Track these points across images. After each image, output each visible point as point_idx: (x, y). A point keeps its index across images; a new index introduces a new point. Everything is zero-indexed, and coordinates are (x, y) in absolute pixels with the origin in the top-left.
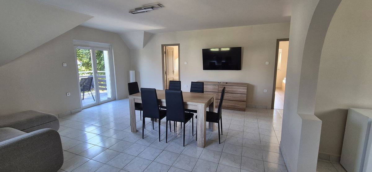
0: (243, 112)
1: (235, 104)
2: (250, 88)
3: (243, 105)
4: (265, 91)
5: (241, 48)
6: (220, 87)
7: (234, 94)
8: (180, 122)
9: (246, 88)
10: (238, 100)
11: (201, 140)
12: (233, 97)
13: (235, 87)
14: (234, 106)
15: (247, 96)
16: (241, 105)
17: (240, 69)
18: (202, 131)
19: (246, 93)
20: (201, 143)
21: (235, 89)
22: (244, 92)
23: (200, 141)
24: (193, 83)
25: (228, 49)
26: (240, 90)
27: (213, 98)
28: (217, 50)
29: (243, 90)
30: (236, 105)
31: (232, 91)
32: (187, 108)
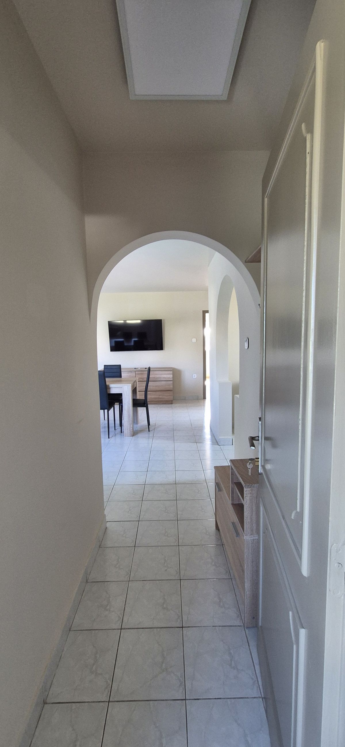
0: (170, 405)
1: (160, 395)
2: (176, 373)
3: (170, 395)
4: (195, 376)
5: (161, 320)
6: (138, 374)
7: (157, 383)
8: (103, 410)
9: (171, 372)
10: (162, 390)
11: (129, 427)
12: (156, 386)
13: (157, 372)
14: (158, 398)
15: (173, 383)
16: (166, 396)
17: (161, 348)
18: (129, 417)
19: (172, 379)
20: (129, 431)
21: (158, 375)
22: (169, 378)
23: (127, 430)
24: (106, 367)
25: (139, 321)
26: (165, 376)
27: (135, 381)
28: (122, 322)
29: (169, 376)
30: (161, 397)
31: (155, 378)
32: (110, 392)
